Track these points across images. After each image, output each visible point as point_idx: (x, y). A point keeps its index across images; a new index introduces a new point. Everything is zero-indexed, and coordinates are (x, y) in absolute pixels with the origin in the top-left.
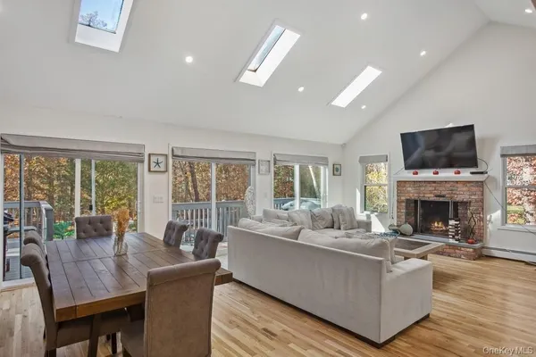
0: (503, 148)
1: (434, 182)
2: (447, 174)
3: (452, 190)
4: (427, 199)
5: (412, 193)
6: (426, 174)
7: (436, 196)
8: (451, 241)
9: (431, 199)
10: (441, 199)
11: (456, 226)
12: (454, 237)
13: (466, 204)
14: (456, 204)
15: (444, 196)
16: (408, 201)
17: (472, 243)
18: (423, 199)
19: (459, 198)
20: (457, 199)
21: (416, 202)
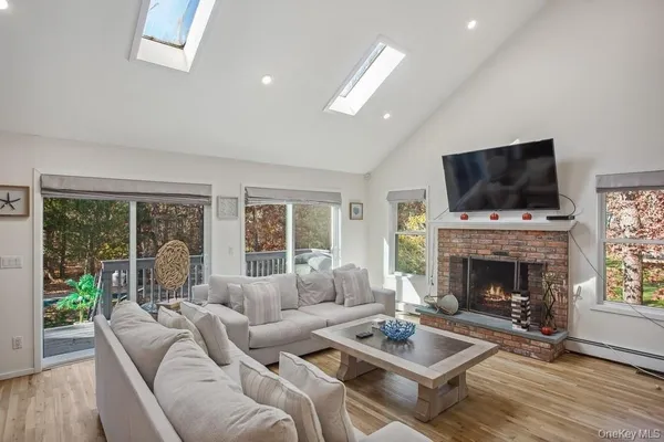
0: (600, 178)
1: (493, 231)
2: (512, 219)
3: (518, 245)
4: (481, 257)
5: (459, 247)
6: (481, 219)
7: (495, 254)
8: (515, 328)
9: (487, 258)
10: (503, 259)
11: (523, 305)
12: (519, 321)
13: (540, 267)
14: (524, 266)
15: (505, 254)
16: (453, 260)
17: (549, 334)
18: (475, 257)
19: (529, 258)
20: (527, 260)
21: (465, 261)
